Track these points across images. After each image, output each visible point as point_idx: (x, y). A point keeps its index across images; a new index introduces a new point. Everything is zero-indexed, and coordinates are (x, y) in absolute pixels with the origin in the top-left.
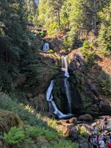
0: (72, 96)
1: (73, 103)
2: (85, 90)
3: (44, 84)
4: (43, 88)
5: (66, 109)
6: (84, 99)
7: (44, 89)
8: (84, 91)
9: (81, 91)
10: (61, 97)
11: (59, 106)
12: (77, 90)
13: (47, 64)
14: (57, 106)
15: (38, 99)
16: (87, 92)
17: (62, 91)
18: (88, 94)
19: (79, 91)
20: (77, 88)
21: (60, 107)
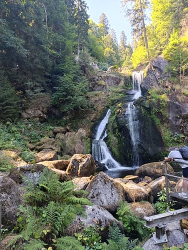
0: (142, 130)
1: (142, 145)
2: (170, 118)
3: (95, 114)
4: (92, 121)
5: (130, 156)
6: (167, 138)
7: (93, 123)
8: (167, 121)
9: (162, 122)
10: (119, 134)
11: (115, 150)
12: (152, 119)
13: (104, 86)
14: (111, 150)
15: (72, 136)
16: (174, 123)
17: (120, 123)
18: (177, 126)
19: (157, 121)
20: (153, 116)
21: (117, 153)
